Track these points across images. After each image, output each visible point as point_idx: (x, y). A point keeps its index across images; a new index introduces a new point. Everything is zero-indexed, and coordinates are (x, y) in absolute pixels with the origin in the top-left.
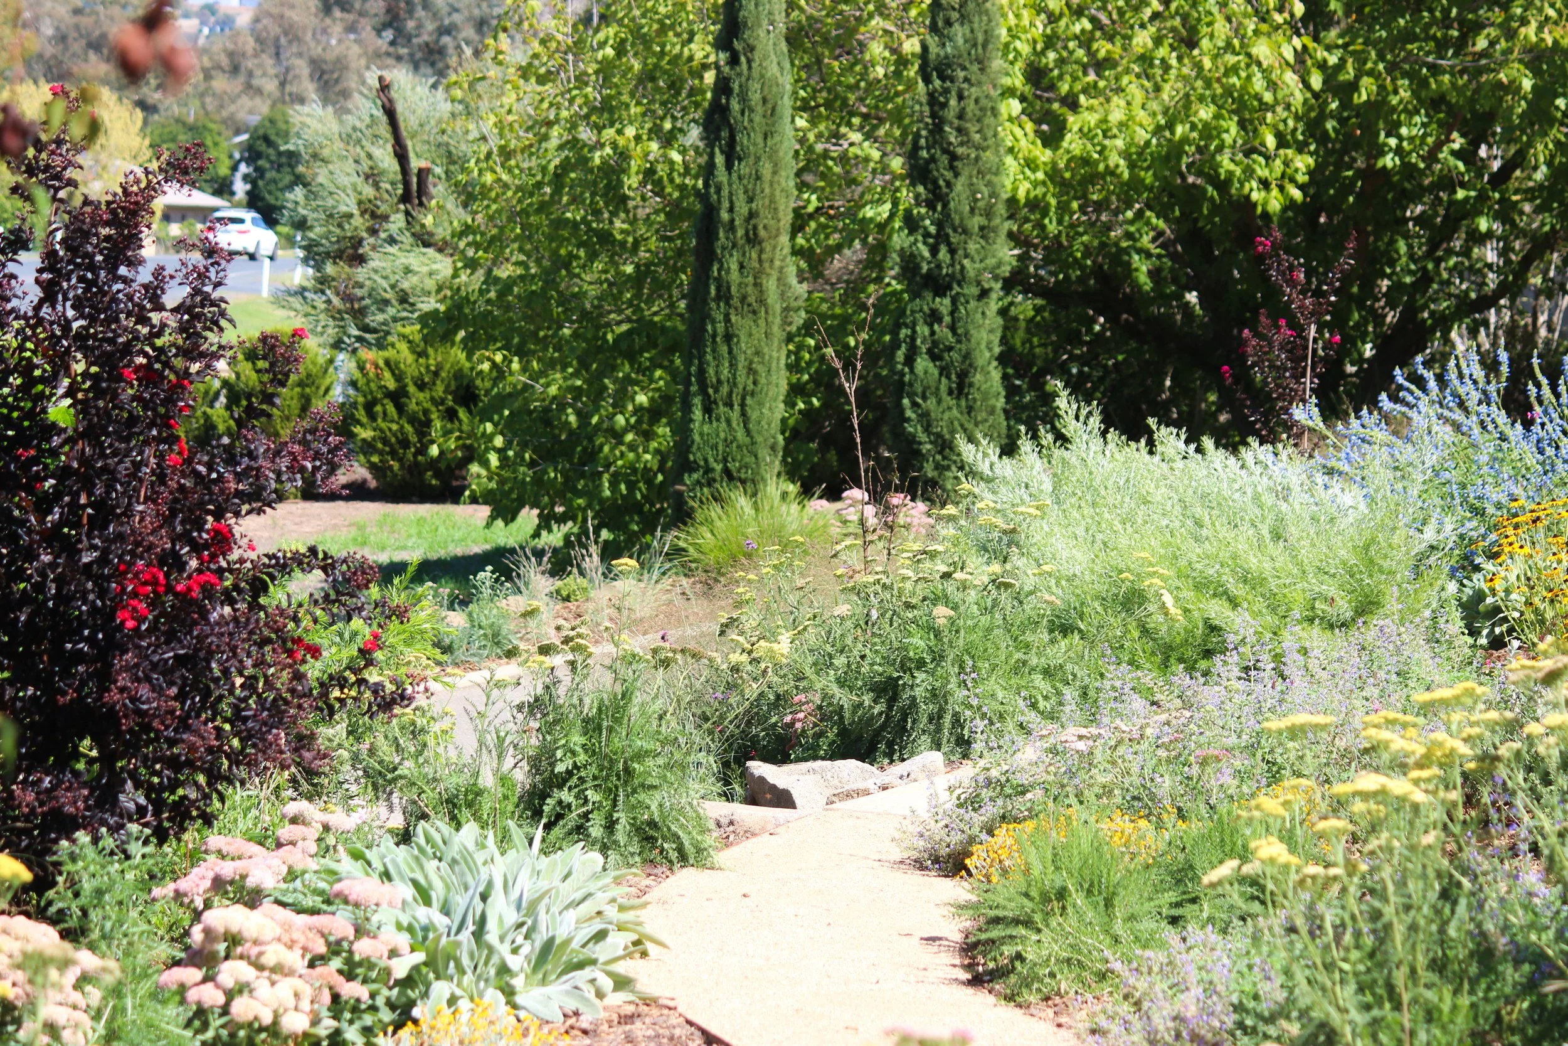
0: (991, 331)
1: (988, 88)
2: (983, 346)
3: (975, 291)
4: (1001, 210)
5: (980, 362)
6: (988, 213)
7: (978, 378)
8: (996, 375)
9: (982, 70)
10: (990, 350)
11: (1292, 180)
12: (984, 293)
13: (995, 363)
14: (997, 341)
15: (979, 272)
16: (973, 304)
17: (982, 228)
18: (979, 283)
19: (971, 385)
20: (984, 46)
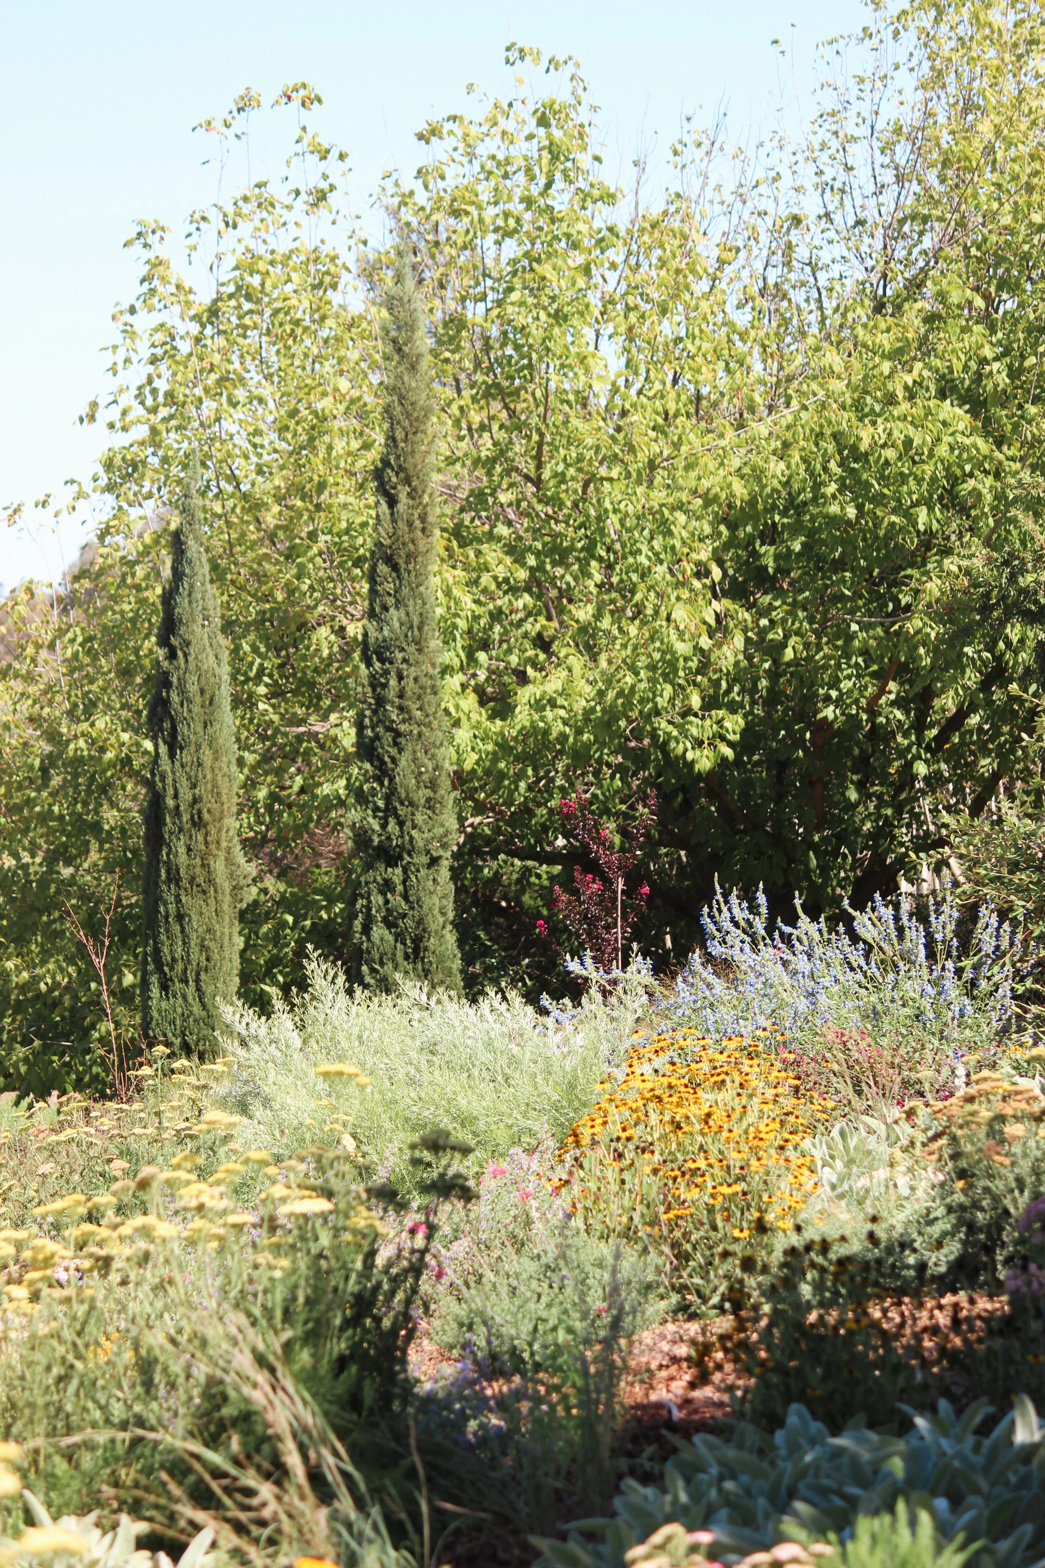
0: (444, 897)
1: (427, 668)
2: (436, 912)
3: (425, 860)
4: (445, 783)
5: (433, 927)
6: (433, 785)
7: (432, 943)
8: (451, 938)
9: (420, 650)
10: (443, 914)
11: (723, 738)
12: (434, 861)
13: (449, 927)
14: (451, 906)
15: (428, 842)
16: (423, 872)
17: (428, 800)
18: (428, 852)
19: (426, 949)
20: (420, 629)
